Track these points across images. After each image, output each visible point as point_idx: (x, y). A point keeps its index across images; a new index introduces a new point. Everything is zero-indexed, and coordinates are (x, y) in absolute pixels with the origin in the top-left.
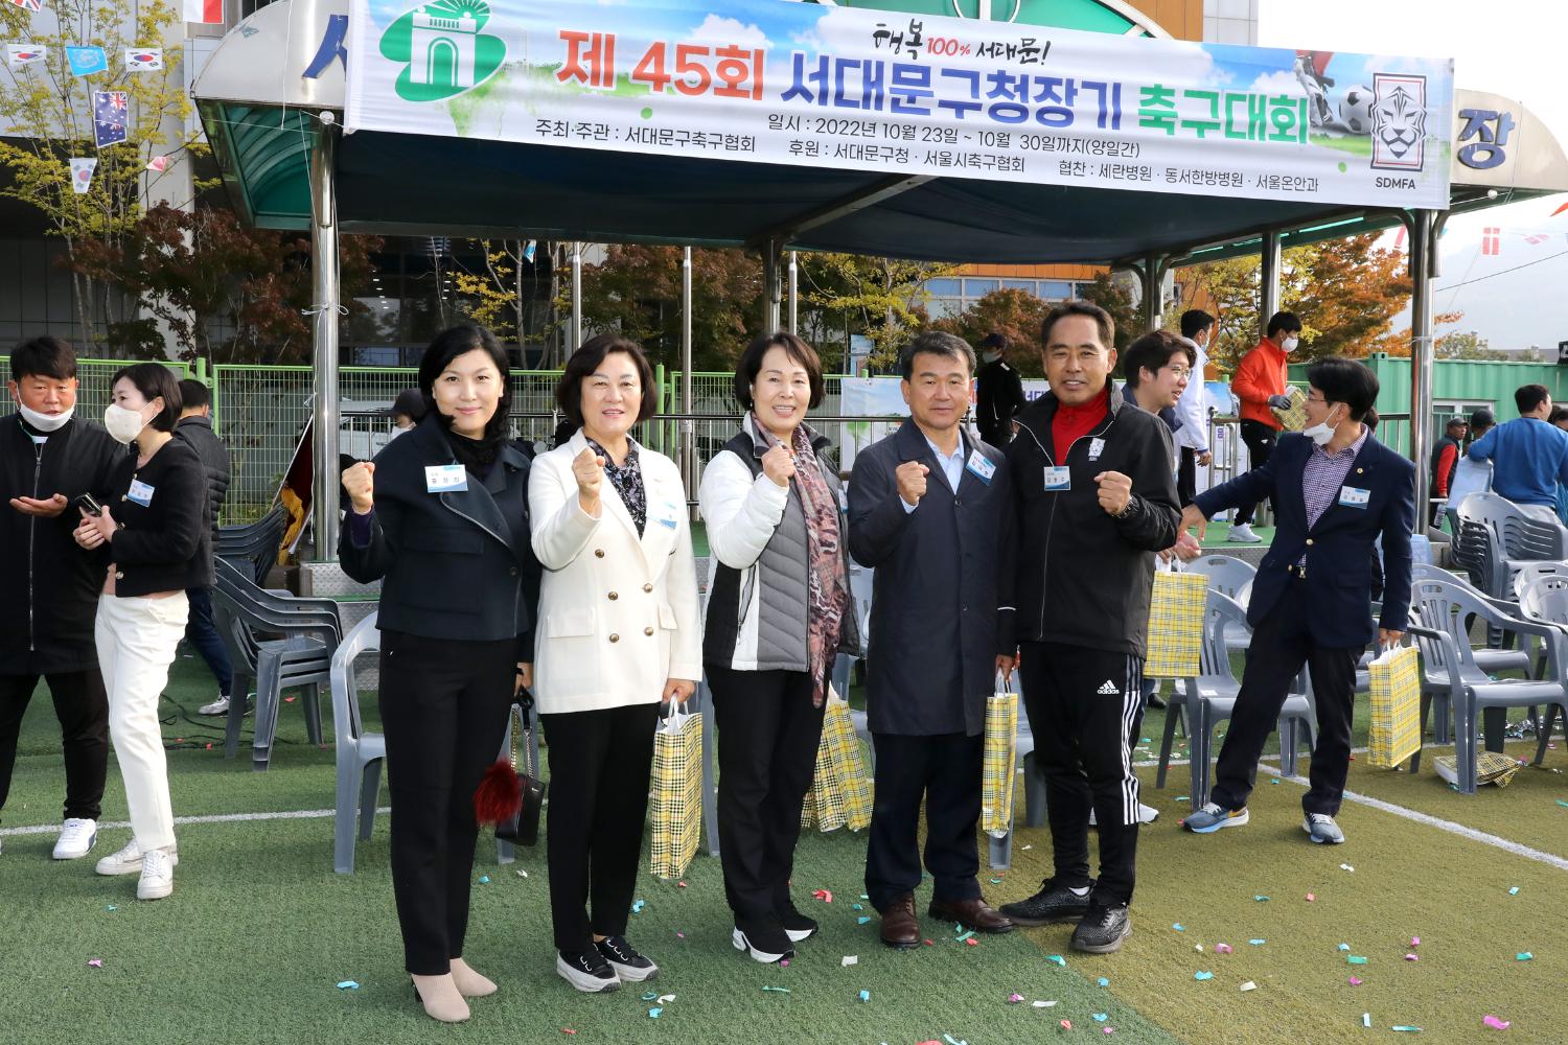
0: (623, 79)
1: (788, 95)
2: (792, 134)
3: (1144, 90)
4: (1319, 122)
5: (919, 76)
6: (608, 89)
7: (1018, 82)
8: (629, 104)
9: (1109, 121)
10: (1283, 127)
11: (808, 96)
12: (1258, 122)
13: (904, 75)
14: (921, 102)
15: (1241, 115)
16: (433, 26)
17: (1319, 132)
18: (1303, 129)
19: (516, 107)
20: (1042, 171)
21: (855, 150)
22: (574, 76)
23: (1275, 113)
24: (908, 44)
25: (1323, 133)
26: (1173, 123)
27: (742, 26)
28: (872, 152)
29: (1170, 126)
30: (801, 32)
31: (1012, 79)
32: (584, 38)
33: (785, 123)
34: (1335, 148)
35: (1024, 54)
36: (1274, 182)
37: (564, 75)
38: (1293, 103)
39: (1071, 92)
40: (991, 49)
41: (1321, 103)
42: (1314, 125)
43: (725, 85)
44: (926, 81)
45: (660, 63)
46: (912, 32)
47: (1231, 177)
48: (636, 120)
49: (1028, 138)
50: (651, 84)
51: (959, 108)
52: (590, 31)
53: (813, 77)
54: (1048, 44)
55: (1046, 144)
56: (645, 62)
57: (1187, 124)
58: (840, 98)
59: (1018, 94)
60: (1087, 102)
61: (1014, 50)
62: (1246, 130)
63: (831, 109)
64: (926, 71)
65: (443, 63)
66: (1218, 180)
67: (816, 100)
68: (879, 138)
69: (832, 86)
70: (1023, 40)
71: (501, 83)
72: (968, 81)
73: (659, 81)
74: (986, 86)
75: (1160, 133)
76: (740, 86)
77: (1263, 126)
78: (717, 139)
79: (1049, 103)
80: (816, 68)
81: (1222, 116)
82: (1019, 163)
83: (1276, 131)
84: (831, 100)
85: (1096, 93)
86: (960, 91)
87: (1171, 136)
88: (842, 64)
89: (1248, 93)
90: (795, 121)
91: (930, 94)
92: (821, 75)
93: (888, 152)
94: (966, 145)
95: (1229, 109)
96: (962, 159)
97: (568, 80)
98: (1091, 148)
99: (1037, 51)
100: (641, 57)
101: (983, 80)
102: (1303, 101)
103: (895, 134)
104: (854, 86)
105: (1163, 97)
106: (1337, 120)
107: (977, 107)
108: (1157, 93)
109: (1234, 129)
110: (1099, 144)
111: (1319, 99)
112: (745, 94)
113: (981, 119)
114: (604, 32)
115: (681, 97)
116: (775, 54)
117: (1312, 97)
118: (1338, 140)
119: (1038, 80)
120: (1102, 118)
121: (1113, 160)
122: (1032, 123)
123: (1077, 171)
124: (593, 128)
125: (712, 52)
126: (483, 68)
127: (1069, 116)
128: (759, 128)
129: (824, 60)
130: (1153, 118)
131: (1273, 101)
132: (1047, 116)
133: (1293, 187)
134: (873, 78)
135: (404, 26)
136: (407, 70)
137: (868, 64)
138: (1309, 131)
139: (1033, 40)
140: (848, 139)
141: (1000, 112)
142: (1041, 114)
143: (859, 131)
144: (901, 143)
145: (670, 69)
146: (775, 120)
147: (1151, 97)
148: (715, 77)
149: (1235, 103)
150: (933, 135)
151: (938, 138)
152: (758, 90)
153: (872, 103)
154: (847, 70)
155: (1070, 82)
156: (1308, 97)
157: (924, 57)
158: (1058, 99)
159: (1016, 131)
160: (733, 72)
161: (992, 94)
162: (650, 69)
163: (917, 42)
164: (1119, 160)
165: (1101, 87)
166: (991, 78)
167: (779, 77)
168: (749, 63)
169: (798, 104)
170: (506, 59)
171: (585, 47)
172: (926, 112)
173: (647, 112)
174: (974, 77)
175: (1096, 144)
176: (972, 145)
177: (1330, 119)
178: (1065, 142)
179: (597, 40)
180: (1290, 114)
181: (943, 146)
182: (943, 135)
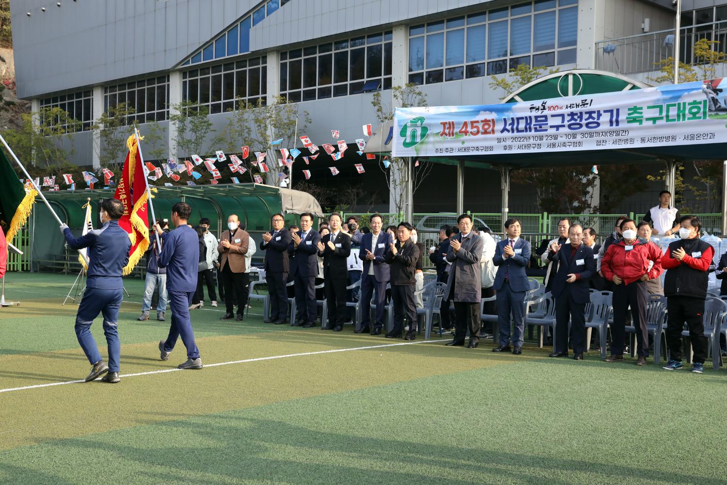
0: (456, 133)
1: (502, 131)
2: (503, 144)
3: (629, 109)
4: (714, 109)
5: (544, 119)
6: (453, 137)
7: (579, 115)
8: (459, 141)
9: (614, 124)
10: (694, 114)
11: (508, 131)
12: (681, 114)
13: (539, 119)
14: (544, 127)
15: (673, 112)
16: (412, 126)
17: (713, 113)
18: (705, 113)
19: (430, 146)
20: (589, 145)
21: (524, 146)
22: (444, 135)
23: (691, 109)
24: (541, 110)
25: (716, 113)
26: (642, 120)
27: (490, 113)
28: (529, 146)
29: (640, 122)
30: (507, 112)
31: (576, 114)
32: (446, 123)
33: (502, 140)
34: (721, 119)
35: (583, 106)
36: (692, 138)
37: (442, 135)
38: (700, 103)
39: (599, 115)
40: (570, 107)
41: (715, 101)
42: (710, 110)
43: (483, 131)
44: (546, 120)
45: (467, 127)
46: (542, 105)
47: (671, 138)
48: (460, 145)
49: (583, 134)
50: (464, 134)
51: (558, 127)
52: (448, 121)
53: (510, 125)
54: (592, 100)
55: (590, 135)
56: (463, 128)
57: (647, 119)
58: (518, 131)
59: (579, 119)
60: (605, 118)
61: (579, 105)
62: (676, 118)
63: (516, 134)
64: (546, 117)
65: (414, 136)
66: (664, 139)
67: (511, 132)
68: (531, 141)
69: (515, 127)
70: (582, 101)
71: (426, 140)
72: (560, 118)
73: (466, 133)
74: (567, 118)
75: (636, 124)
76: (488, 131)
77: (684, 115)
78: (482, 148)
79: (591, 120)
80: (510, 121)
81: (664, 114)
82: (580, 144)
83: (691, 116)
84: (515, 131)
85: (609, 114)
86: (558, 121)
87: (641, 125)
88: (518, 119)
89: (677, 103)
90: (504, 140)
91: (547, 124)
92: (512, 124)
93: (534, 146)
94: (561, 140)
95: (668, 111)
96: (560, 145)
97: (443, 136)
98: (608, 134)
99: (587, 104)
100: (461, 126)
101: (566, 116)
102: (705, 101)
103: (537, 139)
104: (522, 125)
105: (638, 111)
106: (723, 105)
107: (564, 126)
108: (635, 109)
109: (670, 118)
110: (611, 132)
111: (713, 98)
112: (489, 133)
113: (566, 130)
114: (451, 121)
115: (472, 137)
116: (498, 120)
117: (709, 99)
118: (724, 115)
119: (586, 113)
120: (611, 124)
121: (618, 138)
122: (584, 129)
123: (603, 144)
124: (449, 149)
125: (480, 122)
126: (423, 136)
127: (598, 124)
128: (494, 143)
129: (513, 119)
130: (632, 120)
131: (689, 104)
132: (590, 125)
133: (702, 138)
134: (529, 122)
135: (405, 127)
136: (406, 139)
137: (526, 118)
138: (708, 113)
139: (586, 100)
140: (522, 143)
141: (572, 127)
142: (587, 125)
143: (525, 140)
144: (539, 142)
145: (469, 129)
146: (499, 140)
147: (632, 111)
148: (481, 129)
149: (670, 108)
150: (549, 138)
151: (551, 139)
152: (493, 131)
153: (528, 130)
154: (520, 121)
155: (599, 112)
156: (708, 99)
157: (546, 112)
158: (594, 118)
159: (579, 133)
160: (486, 127)
161: (568, 121)
162: (464, 130)
163: (544, 109)
164: (620, 137)
165: (611, 111)
166: (569, 115)
167: (499, 126)
168: (491, 123)
169: (506, 134)
170: (429, 132)
171: (447, 126)
172: (546, 130)
173: (463, 143)
174: (563, 116)
175: (610, 133)
176: (564, 139)
177: (720, 106)
178: (598, 133)
179: (449, 123)
180: (699, 108)
181: (553, 141)
182: (553, 137)
